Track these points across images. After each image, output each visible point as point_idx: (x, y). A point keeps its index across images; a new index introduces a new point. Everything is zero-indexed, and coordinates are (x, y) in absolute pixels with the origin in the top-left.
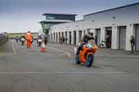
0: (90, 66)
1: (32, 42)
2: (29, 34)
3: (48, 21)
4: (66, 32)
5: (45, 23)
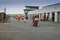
0: (36, 26)
2: (19, 15)
5: (26, 10)
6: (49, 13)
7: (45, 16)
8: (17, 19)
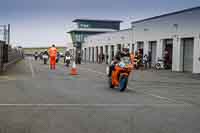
1: (57, 61)
2: (53, 49)
3: (81, 29)
4: (107, 47)
5: (76, 32)
6: (155, 42)
7: (141, 51)
8: (48, 62)
